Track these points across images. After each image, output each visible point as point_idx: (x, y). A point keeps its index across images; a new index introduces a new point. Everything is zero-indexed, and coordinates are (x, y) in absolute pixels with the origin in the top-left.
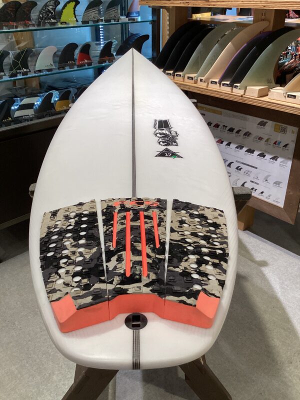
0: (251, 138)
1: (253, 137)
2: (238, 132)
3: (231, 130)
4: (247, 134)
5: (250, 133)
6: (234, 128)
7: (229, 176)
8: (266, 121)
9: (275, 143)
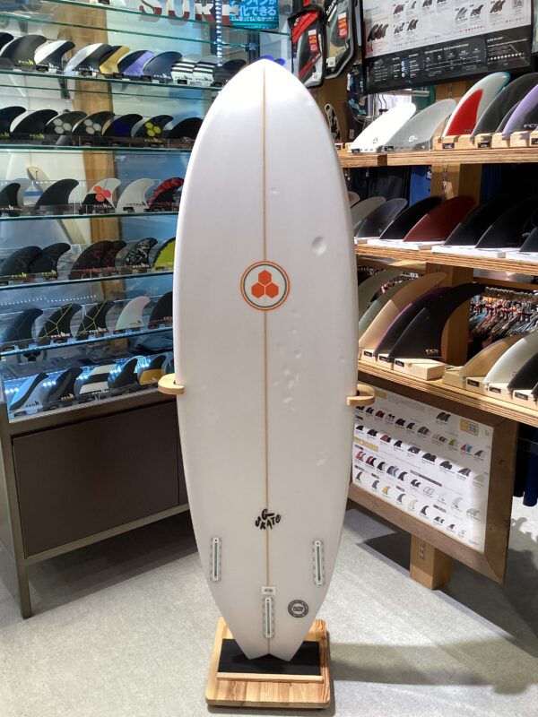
0: (429, 437)
1: (432, 435)
2: (410, 426)
3: (401, 422)
4: (424, 431)
5: (427, 430)
6: (404, 419)
7: (402, 495)
8: (447, 413)
9: (463, 448)
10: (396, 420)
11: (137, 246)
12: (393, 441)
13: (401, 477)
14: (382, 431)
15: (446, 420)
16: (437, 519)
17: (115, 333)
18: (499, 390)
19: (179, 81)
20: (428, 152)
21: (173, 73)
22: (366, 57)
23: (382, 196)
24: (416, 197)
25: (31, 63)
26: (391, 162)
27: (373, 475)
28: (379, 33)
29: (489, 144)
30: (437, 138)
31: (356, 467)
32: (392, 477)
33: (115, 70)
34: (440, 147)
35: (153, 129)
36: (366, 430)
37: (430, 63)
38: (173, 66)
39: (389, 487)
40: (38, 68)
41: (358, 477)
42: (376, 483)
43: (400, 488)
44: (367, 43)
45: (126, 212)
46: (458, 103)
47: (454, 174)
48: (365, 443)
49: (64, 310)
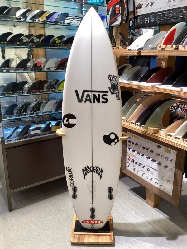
0: (154, 154)
2: (147, 149)
3: (144, 148)
4: (152, 151)
6: (145, 147)
7: (144, 174)
8: (160, 145)
9: (166, 158)
10: (142, 147)
11: (52, 82)
12: (141, 154)
13: (143, 167)
14: (137, 151)
15: (160, 148)
16: (156, 183)
17: (43, 113)
18: (179, 138)
19: (68, 24)
20: (156, 51)
21: (65, 20)
22: (135, 15)
23: (140, 66)
24: (152, 67)
25: (15, 17)
26: (142, 54)
27: (133, 166)
28: (140, 7)
29: (178, 49)
30: (159, 46)
31: (128, 163)
32: (140, 167)
33: (45, 19)
34: (160, 49)
35: (58, 41)
36: (131, 150)
37: (158, 18)
38: (66, 18)
39: (139, 171)
40: (17, 19)
41: (128, 166)
42: (134, 169)
43: (143, 171)
44: (136, 10)
45: (48, 70)
46: (167, 33)
47: (166, 59)
48: (131, 154)
49: (25, 105)
